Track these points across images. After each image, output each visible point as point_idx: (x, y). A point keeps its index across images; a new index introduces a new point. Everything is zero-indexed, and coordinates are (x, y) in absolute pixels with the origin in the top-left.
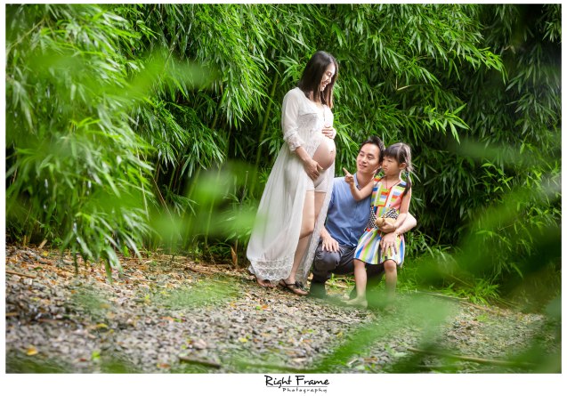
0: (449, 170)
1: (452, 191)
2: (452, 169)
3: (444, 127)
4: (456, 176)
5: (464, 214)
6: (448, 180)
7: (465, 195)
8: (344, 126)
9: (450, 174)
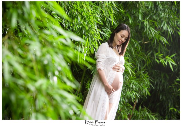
0: (157, 79)
1: (158, 88)
2: (159, 78)
3: (166, 63)
4: (161, 82)
5: (162, 99)
6: (157, 83)
7: (163, 90)
8: (129, 64)
9: (158, 80)
